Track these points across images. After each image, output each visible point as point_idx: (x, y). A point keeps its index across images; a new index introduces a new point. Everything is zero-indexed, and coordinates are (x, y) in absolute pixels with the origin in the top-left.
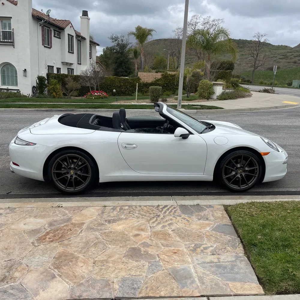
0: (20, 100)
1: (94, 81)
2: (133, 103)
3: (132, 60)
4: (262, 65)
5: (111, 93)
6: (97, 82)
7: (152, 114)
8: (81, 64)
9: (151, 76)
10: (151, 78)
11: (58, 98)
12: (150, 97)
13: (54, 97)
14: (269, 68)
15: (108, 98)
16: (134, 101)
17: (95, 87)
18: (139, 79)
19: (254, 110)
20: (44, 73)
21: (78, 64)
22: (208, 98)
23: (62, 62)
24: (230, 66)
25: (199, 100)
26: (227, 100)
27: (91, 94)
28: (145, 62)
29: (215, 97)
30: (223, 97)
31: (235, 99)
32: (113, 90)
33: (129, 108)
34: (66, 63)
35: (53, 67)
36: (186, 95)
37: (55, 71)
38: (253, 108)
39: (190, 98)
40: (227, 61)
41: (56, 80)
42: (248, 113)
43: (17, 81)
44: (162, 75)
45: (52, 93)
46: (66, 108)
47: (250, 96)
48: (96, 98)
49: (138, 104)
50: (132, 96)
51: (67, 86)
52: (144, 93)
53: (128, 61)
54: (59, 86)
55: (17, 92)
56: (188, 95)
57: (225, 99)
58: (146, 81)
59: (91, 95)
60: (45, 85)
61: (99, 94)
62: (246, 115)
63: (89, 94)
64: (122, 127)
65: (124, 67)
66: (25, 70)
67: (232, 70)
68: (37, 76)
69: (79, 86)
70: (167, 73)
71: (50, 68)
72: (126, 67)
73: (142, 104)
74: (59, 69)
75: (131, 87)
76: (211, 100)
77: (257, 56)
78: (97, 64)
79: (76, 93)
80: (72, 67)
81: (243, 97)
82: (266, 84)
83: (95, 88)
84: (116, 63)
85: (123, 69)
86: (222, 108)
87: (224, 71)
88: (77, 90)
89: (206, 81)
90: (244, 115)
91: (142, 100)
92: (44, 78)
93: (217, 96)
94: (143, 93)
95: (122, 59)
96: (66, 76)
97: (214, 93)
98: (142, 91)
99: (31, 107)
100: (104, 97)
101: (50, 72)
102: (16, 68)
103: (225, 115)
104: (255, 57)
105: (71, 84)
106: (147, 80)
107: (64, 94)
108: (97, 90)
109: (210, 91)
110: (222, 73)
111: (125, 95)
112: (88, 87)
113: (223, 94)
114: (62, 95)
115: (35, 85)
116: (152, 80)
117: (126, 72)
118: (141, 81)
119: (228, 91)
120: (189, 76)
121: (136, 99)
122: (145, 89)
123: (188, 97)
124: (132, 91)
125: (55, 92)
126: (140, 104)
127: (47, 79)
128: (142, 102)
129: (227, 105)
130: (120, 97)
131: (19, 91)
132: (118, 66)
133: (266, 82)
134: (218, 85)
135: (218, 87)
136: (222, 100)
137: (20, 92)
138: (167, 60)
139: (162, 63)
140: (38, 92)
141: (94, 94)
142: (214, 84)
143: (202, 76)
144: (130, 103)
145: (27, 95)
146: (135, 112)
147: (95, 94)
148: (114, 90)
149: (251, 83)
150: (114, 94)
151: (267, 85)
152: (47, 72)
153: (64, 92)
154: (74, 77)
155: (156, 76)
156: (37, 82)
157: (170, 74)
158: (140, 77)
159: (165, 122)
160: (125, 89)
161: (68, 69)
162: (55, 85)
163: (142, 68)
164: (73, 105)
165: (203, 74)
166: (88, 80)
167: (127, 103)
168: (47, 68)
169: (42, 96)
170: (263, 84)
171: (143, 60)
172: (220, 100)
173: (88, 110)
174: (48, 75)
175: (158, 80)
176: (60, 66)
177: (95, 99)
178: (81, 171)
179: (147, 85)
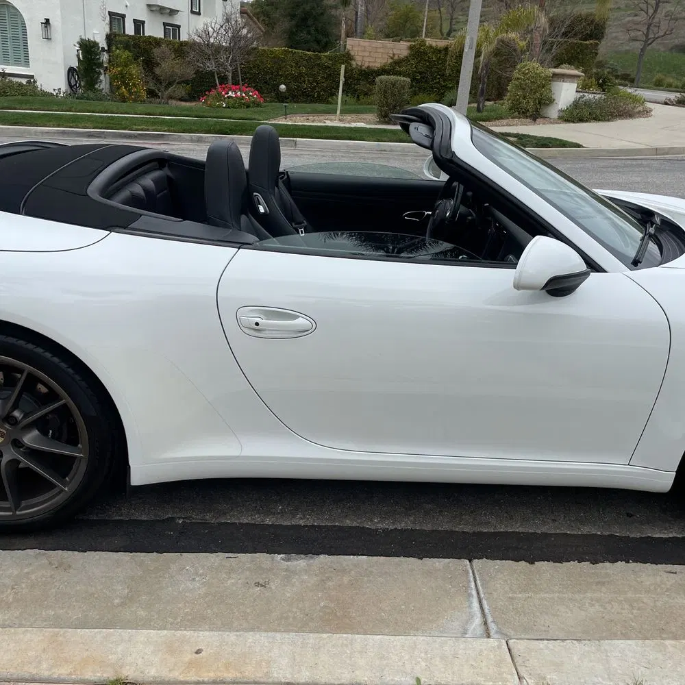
0: (27, 102)
1: (227, 58)
2: (329, 123)
3: (333, 12)
4: (665, 34)
5: (273, 94)
6: (234, 60)
7: (380, 155)
8: (199, 14)
9: (381, 50)
10: (380, 55)
11: (135, 101)
12: (376, 107)
13: (124, 100)
14: (677, 46)
15: (265, 107)
16: (333, 117)
17: (230, 75)
18: (348, 58)
19: (667, 154)
20: (98, 33)
21: (192, 12)
22: (535, 115)
23: (149, 6)
24: (595, 31)
25: (510, 121)
26: (586, 121)
27: (220, 94)
28: (367, 17)
29: (553, 112)
30: (576, 114)
31: (608, 120)
32: (278, 86)
33: (317, 135)
34: (158, 9)
35: (123, 16)
36: (476, 105)
37: (130, 30)
38: (663, 149)
39: (485, 114)
40: (587, 15)
41: (127, 53)
42: (652, 162)
43: (26, 52)
44: (411, 48)
45: (119, 88)
46: (142, 130)
47: (646, 113)
48: (230, 105)
49: (342, 125)
50: (328, 103)
51: (157, 71)
52: (361, 97)
53: (322, 14)
54: (135, 70)
55: (29, 82)
56: (481, 106)
57: (581, 120)
58: (367, 64)
59: (220, 97)
60: (100, 65)
61: (239, 93)
62: (648, 166)
63: (213, 92)
64: (262, 210)
65: (312, 29)
66: (47, 20)
67: (599, 39)
68: (78, 40)
69: (190, 73)
70: (423, 43)
71: (116, 19)
72: (316, 30)
73: (353, 125)
74: (139, 24)
75: (326, 79)
76: (542, 120)
77: (655, 11)
78: (242, 17)
79: (181, 91)
80: (176, 20)
81: (630, 115)
82: (670, 85)
83: (230, 78)
84: (293, 16)
85: (309, 33)
86: (579, 146)
87: (579, 41)
88: (187, 82)
89: (533, 66)
90: (641, 165)
91: (354, 116)
92: (95, 44)
93: (561, 111)
94: (358, 97)
95: (308, 7)
96: (156, 42)
97: (550, 101)
98: (356, 90)
99: (48, 124)
100: (254, 102)
101: (116, 30)
102: (23, 15)
103: (588, 164)
104: (651, 11)
105: (168, 65)
106: (369, 62)
107: (152, 94)
108: (236, 83)
109: (542, 94)
110: (572, 46)
111: (311, 102)
112: (212, 74)
113: (576, 104)
114: (144, 94)
115: (75, 64)
116: (386, 61)
117: (318, 42)
118: (354, 63)
119: (591, 96)
120: (487, 49)
121: (338, 112)
122: (363, 86)
123: (479, 110)
124: (330, 90)
125: (127, 85)
126: (347, 125)
127: (106, 49)
128: (355, 122)
129: (591, 135)
130: (295, 105)
131: (32, 80)
132: (297, 26)
133: (670, 80)
134: (566, 80)
135: (564, 83)
136: (574, 122)
137: (35, 82)
138: (421, 15)
139: (408, 25)
140: (82, 84)
141: (226, 94)
142: (555, 75)
143: (523, 52)
144: (320, 122)
145: (53, 92)
146: (334, 149)
147: (230, 94)
148: (283, 87)
149: (632, 81)
150: (281, 98)
151: (675, 89)
152: (107, 30)
153: (152, 86)
154: (176, 46)
155: (395, 51)
156: (78, 56)
157: (431, 47)
158: (352, 53)
159: (445, 191)
160: (311, 84)
161: (165, 24)
162: (126, 66)
163: (358, 31)
164: (163, 122)
165: (525, 48)
166: (210, 52)
167: (313, 121)
168: (108, 18)
169: (91, 95)
170: (662, 86)
171: (361, 9)
172: (567, 121)
173: (201, 137)
174: (110, 38)
175: (398, 63)
176: (142, 15)
177: (229, 107)
178: (44, 432)
179: (369, 75)
